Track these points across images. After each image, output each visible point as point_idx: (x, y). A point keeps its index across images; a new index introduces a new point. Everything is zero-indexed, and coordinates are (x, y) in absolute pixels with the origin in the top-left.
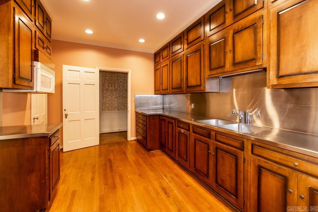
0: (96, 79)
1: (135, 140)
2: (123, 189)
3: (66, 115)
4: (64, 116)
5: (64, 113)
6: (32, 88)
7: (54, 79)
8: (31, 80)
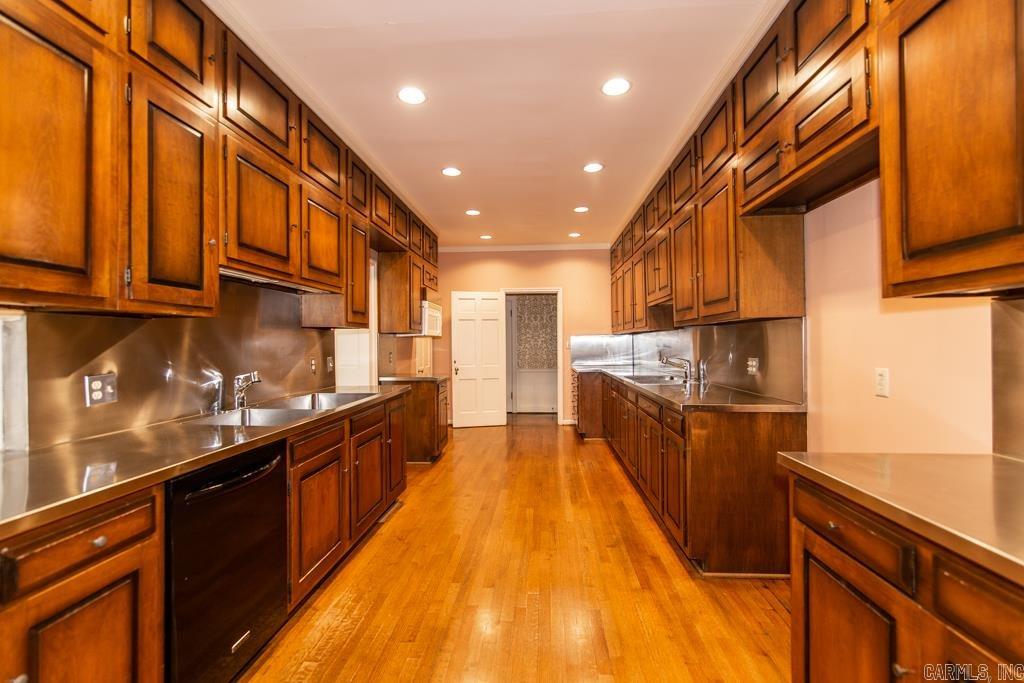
0: (498, 307)
1: (571, 425)
2: (517, 460)
3: (457, 370)
4: (454, 371)
5: (454, 366)
6: (420, 331)
7: (440, 317)
8: (421, 323)
